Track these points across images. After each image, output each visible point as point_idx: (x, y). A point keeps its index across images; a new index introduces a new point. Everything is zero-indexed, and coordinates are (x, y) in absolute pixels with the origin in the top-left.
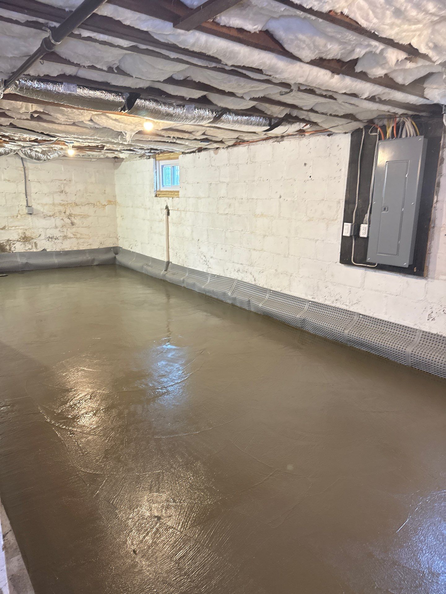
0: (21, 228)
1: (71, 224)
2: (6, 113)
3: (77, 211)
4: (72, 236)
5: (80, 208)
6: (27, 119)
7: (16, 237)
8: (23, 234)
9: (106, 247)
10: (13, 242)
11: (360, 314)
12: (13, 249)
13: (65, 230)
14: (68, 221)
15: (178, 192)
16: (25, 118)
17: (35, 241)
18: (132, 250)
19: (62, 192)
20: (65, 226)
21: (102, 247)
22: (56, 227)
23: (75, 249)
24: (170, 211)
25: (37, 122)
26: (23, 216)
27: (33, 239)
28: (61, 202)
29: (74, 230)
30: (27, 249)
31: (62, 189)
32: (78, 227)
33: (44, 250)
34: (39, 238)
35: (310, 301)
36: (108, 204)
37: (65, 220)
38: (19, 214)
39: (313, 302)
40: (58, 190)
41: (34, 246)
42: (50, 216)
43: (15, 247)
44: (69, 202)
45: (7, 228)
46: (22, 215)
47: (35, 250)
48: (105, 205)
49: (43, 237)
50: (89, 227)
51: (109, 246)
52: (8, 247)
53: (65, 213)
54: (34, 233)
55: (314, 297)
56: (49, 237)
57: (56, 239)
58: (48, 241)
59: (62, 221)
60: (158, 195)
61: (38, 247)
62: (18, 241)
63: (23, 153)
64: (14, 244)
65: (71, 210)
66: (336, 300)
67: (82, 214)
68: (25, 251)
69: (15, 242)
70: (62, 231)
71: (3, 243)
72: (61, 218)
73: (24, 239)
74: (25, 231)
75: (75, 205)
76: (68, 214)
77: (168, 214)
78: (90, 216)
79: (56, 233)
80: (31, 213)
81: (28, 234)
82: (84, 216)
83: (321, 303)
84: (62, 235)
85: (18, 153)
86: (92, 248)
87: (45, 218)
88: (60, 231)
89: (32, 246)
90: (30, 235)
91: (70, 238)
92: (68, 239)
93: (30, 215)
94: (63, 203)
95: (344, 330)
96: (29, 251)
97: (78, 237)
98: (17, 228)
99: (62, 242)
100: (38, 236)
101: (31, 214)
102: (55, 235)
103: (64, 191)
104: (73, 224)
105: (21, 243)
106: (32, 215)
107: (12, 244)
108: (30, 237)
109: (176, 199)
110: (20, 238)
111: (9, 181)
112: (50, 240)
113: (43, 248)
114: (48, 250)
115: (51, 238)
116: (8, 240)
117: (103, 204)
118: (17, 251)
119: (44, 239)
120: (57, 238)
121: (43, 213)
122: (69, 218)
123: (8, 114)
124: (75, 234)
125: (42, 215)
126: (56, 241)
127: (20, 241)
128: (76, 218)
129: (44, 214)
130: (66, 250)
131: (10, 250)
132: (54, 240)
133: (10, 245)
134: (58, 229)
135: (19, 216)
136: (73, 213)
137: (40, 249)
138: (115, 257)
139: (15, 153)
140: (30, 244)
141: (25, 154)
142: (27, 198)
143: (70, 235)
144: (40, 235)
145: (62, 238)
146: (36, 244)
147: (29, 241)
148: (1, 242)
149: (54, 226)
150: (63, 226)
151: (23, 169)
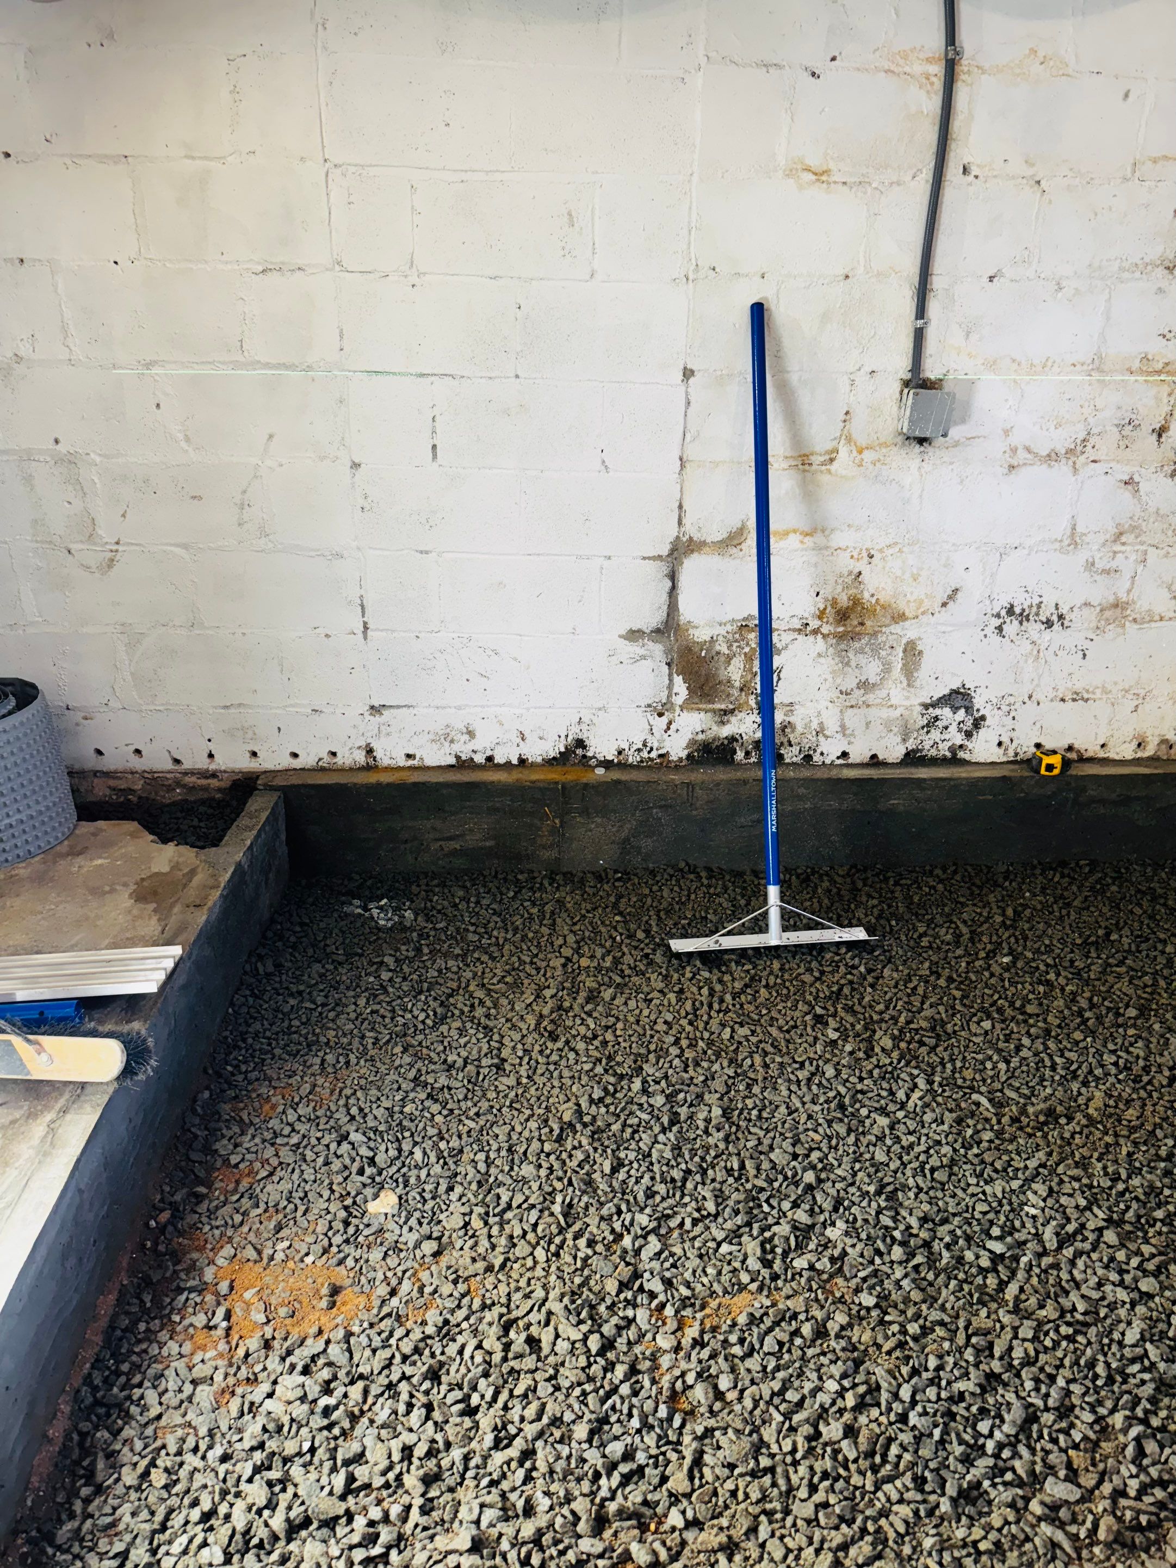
4: (1161, 604)
7: (799, 605)
8: (846, 586)
13: (1126, 561)
17: (911, 634)
20: (1133, 528)
26: (868, 456)
27: (900, 617)
28: (1156, 347)
34: (944, 615)
37: (1145, 487)
38: (849, 440)
40: (1155, 253)
41: (898, 665)
42: (1052, 457)
43: (778, 671)
45: (749, 543)
46: (860, 452)
53: (1160, 432)
54: (915, 578)
56: (1010, 611)
57: (1048, 623)
58: (994, 637)
59: (1126, 494)
61: (923, 673)
62: (804, 629)
69: (786, 637)
70: (1107, 572)
71: (713, 640)
72: (1122, 473)
73: (843, 615)
74: (862, 566)
79: (1062, 582)
80: (925, 433)
81: (875, 586)
84: (1100, 593)
87: (1012, 468)
88: (1090, 565)
89: (887, 669)
90: (883, 597)
91: (1147, 619)
92: (1131, 628)
93: (917, 448)
98: (817, 540)
99: (1082, 645)
100: (941, 596)
101: (922, 441)
102: (1051, 599)
108: (886, 607)
112: (1012, 627)
113: (954, 685)
115: (1023, 617)
116: (747, 626)
119: (974, 623)
120: (1061, 617)
121: (1007, 432)
126: (1047, 635)
127: (816, 632)
129: (1015, 439)
131: (748, 686)
132: (1034, 629)
133: (750, 657)
134: (1082, 556)
135: (843, 452)
140: (876, 651)
142: (921, 312)
144: (956, 591)
145: (1091, 615)
146: (912, 652)
147: (875, 634)
148: (701, 635)
149: (1061, 528)
150: (1121, 534)
151: (938, 70)
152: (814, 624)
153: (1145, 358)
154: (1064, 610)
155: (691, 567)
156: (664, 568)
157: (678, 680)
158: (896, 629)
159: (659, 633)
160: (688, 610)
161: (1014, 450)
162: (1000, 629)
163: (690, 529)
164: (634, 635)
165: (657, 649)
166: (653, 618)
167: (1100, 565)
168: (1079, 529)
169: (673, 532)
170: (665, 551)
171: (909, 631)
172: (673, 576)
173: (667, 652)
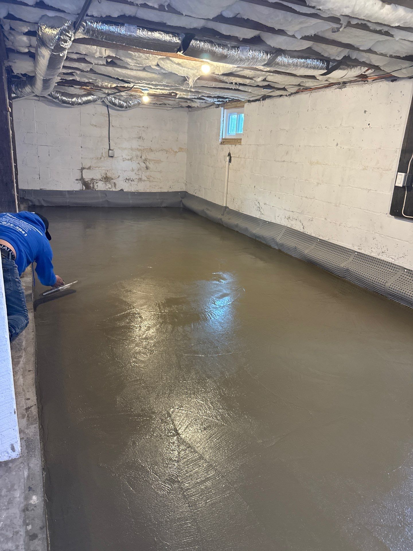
0: (103, 168)
1: (145, 168)
2: (86, 59)
3: (151, 156)
4: (146, 179)
5: (155, 153)
6: (104, 65)
7: (99, 177)
8: (105, 175)
9: (175, 191)
10: (96, 181)
11: (405, 269)
12: (96, 187)
13: (140, 173)
14: (143, 165)
15: (241, 139)
16: (102, 63)
17: (115, 181)
18: (196, 195)
19: (140, 138)
20: (140, 169)
21: (170, 191)
22: (133, 170)
23: (148, 191)
24: (232, 158)
25: (112, 68)
26: (105, 158)
27: (113, 179)
28: (139, 147)
29: (148, 173)
30: (107, 188)
31: (140, 135)
32: (151, 171)
33: (122, 190)
34: (118, 179)
35: (356, 252)
36: (179, 151)
37: (140, 164)
38: (103, 156)
39: (359, 253)
40: (136, 136)
41: (113, 186)
42: (128, 160)
43: (97, 186)
44: (145, 148)
45: (92, 169)
47: (114, 190)
48: (176, 152)
49: (120, 178)
50: (160, 172)
51: (177, 191)
52: (91, 185)
53: (141, 157)
54: (114, 174)
55: (360, 248)
56: (127, 179)
57: (132, 181)
58: (125, 182)
59: (138, 165)
60: (223, 143)
61: (117, 187)
62: (100, 180)
63: (108, 100)
64: (97, 183)
65: (147, 155)
66: (383, 252)
67: (156, 159)
68: (105, 189)
69: (98, 181)
70: (138, 174)
71: (88, 181)
72: (137, 162)
73: (105, 179)
74: (107, 172)
75: (151, 150)
76: (144, 159)
77: (230, 161)
78: (163, 161)
79: (133, 176)
80: (112, 156)
81: (109, 175)
82: (158, 162)
83: (367, 254)
84: (137, 177)
85: (104, 100)
86: (162, 191)
87: (124, 161)
88: (136, 173)
89: (112, 186)
90: (110, 176)
91: (144, 181)
92: (142, 182)
93: (111, 158)
94: (140, 148)
95: (385, 283)
96: (109, 190)
97: (151, 180)
98: (100, 168)
99: (137, 184)
100: (117, 176)
102: (131, 178)
103: (141, 137)
104: (147, 168)
105: (103, 182)
106: (113, 158)
107: (95, 182)
108: (111, 178)
109: (238, 146)
110: (102, 178)
111: (95, 126)
112: (127, 181)
113: (121, 189)
114: (125, 191)
115: (128, 180)
116: (92, 179)
117: (175, 151)
118: (99, 189)
119: (122, 180)
122: (144, 162)
123: (87, 60)
124: (148, 177)
125: (121, 158)
126: (132, 183)
127: (102, 180)
128: (150, 162)
130: (140, 191)
131: (93, 187)
132: (130, 181)
133: (93, 184)
134: (134, 172)
135: (102, 157)
136: (148, 158)
137: (118, 189)
138: (181, 201)
139: (102, 100)
140: (110, 183)
141: (110, 102)
142: (109, 142)
143: (144, 178)
144: (119, 176)
145: (137, 180)
146: (115, 184)
147: (110, 181)
148: (86, 180)
149: (131, 168)
150: (139, 170)
151: (108, 115)
152: (101, 179)
153: (137, 148)
154: (133, 179)
155: (84, 171)
156: (80, 171)
157: (84, 186)
158: (112, 180)
159: (80, 180)
160: (84, 177)
161: (123, 158)
162: (126, 181)
163: (83, 166)
164: (77, 180)
165: (80, 182)
166: (79, 178)
167: (137, 173)
168: (133, 169)
169: (81, 166)
170: (80, 169)
171: (114, 181)
172: (82, 172)
173: (82, 182)
